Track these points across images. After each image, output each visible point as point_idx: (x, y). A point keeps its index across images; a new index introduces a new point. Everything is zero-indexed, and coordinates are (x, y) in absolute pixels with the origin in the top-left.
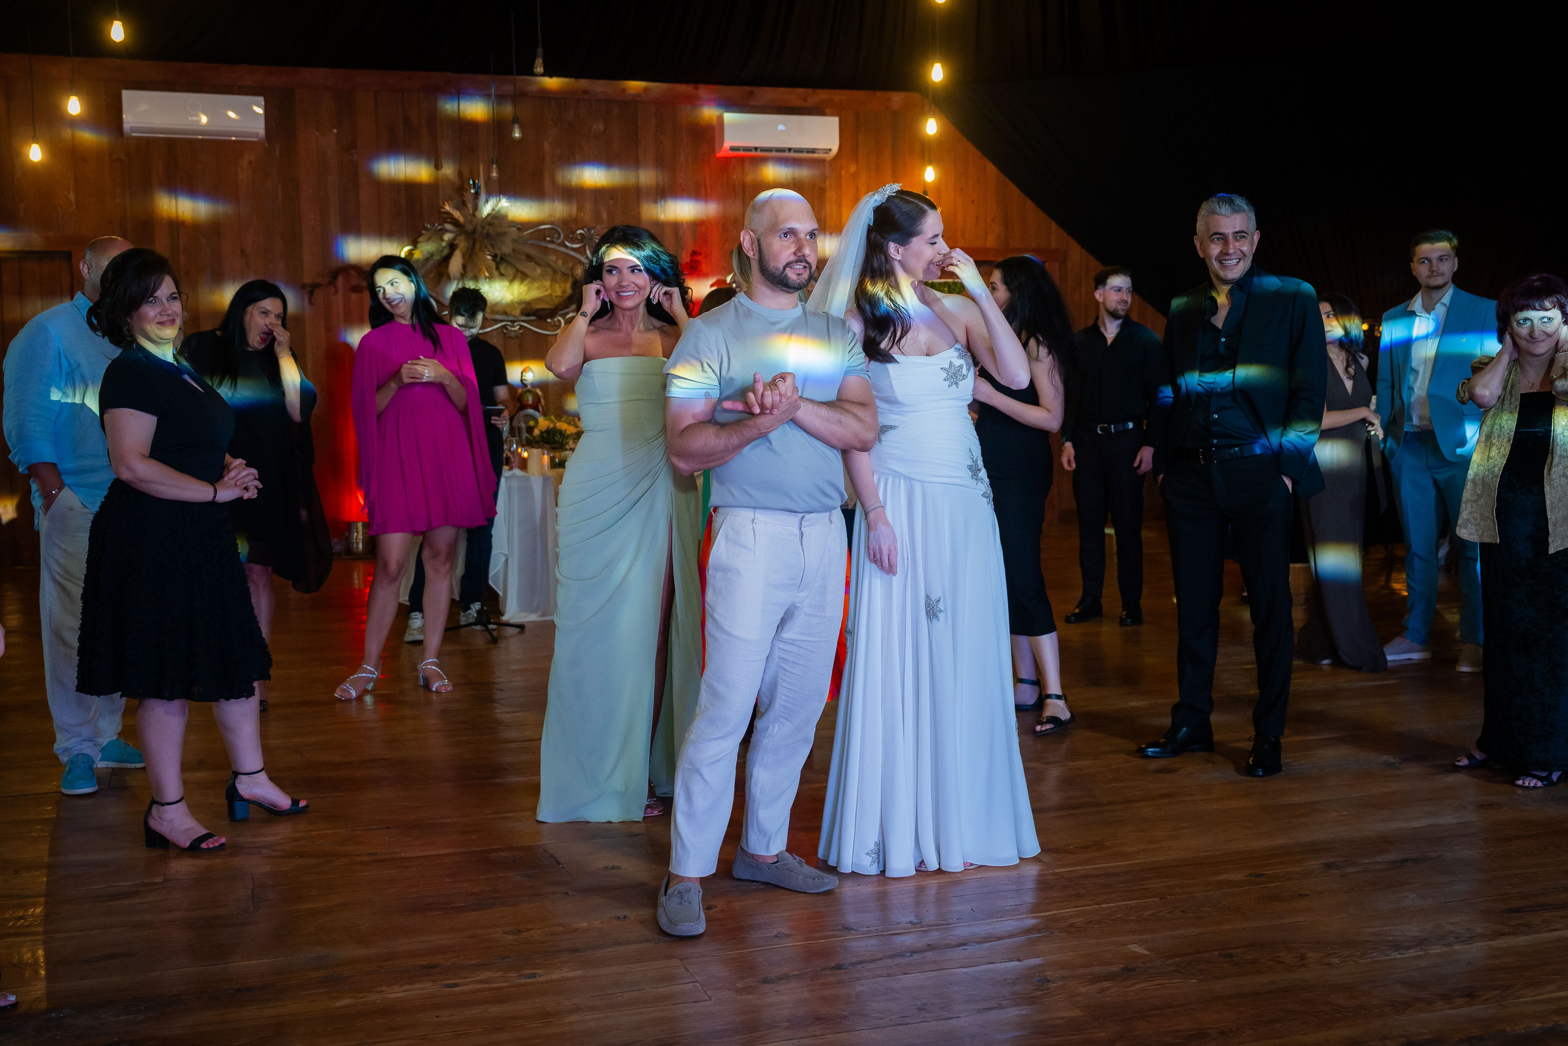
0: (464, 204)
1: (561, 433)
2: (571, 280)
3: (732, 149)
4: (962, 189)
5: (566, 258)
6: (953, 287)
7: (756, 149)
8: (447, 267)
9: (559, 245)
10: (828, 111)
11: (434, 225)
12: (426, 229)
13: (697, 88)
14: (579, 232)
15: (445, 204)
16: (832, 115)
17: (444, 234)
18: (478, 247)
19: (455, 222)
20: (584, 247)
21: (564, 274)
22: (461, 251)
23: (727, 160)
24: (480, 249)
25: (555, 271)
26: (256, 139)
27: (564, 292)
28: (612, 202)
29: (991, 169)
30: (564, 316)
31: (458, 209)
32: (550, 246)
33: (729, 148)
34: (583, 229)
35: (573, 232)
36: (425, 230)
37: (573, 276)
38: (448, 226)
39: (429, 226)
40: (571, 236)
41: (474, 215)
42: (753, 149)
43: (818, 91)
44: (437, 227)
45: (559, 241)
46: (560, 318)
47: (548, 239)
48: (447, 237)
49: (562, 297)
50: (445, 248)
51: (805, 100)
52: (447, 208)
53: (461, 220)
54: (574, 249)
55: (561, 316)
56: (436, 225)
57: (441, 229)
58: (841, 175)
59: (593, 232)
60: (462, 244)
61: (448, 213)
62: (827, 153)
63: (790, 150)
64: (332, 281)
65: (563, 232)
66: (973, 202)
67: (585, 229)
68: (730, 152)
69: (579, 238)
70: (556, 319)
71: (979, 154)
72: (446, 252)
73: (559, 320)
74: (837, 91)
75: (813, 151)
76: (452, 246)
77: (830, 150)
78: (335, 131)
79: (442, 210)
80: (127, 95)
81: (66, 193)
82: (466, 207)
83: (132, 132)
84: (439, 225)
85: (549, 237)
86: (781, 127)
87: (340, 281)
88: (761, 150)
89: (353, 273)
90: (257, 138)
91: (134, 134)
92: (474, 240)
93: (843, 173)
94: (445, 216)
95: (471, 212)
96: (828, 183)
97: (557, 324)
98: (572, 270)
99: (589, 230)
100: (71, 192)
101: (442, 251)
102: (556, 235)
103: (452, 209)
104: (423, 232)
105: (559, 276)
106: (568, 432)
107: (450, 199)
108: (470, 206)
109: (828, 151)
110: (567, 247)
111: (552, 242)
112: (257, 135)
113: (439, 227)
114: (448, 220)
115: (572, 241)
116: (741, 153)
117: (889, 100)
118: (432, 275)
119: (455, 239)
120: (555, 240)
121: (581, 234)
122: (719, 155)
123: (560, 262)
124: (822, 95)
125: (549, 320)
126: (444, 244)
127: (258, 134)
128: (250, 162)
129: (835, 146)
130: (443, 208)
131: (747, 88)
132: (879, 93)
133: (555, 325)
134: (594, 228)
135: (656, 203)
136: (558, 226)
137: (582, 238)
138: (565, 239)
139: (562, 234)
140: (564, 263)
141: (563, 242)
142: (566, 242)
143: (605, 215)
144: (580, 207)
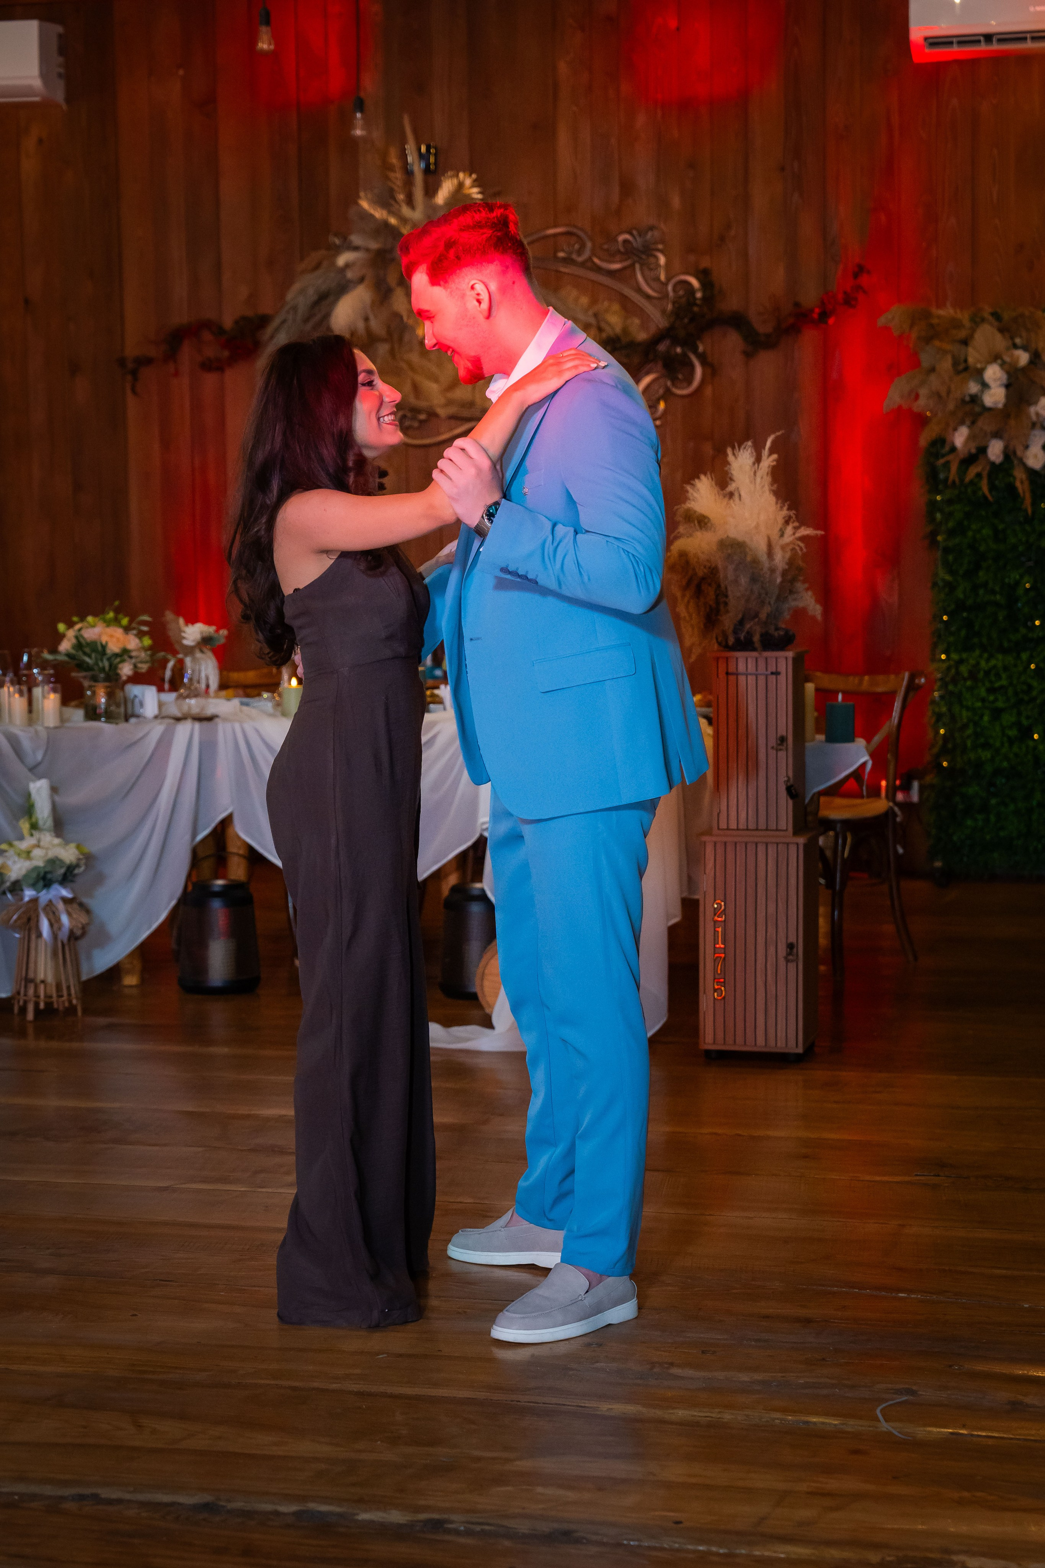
3: (930, 42)
9: (583, 265)
14: (621, 238)
15: (362, 200)
17: (338, 255)
19: (380, 231)
20: (631, 268)
31: (387, 208)
32: (564, 269)
33: (924, 42)
34: (630, 231)
35: (612, 239)
39: (337, 241)
40: (606, 247)
42: (982, 39)
45: (580, 259)
47: (561, 255)
48: (342, 260)
52: (364, 203)
54: (611, 273)
57: (348, 246)
59: (649, 236)
61: (364, 212)
64: (172, 355)
65: (591, 239)
67: (635, 232)
68: (926, 50)
69: (622, 249)
78: (181, 73)
79: (357, 210)
85: (563, 251)
87: (187, 353)
88: (1000, 41)
89: (207, 336)
99: (642, 233)
102: (576, 247)
103: (371, 206)
110: (598, 269)
111: (568, 261)
112: (29, 91)
114: (365, 227)
115: (611, 256)
116: (953, 50)
120: (574, 256)
121: (626, 241)
123: (584, 300)
127: (30, 87)
130: (357, 205)
134: (651, 228)
135: (783, 169)
136: (582, 229)
137: (629, 251)
138: (594, 253)
139: (589, 245)
140: (594, 301)
141: (590, 259)
142: (596, 260)
143: (676, 202)
144: (627, 188)
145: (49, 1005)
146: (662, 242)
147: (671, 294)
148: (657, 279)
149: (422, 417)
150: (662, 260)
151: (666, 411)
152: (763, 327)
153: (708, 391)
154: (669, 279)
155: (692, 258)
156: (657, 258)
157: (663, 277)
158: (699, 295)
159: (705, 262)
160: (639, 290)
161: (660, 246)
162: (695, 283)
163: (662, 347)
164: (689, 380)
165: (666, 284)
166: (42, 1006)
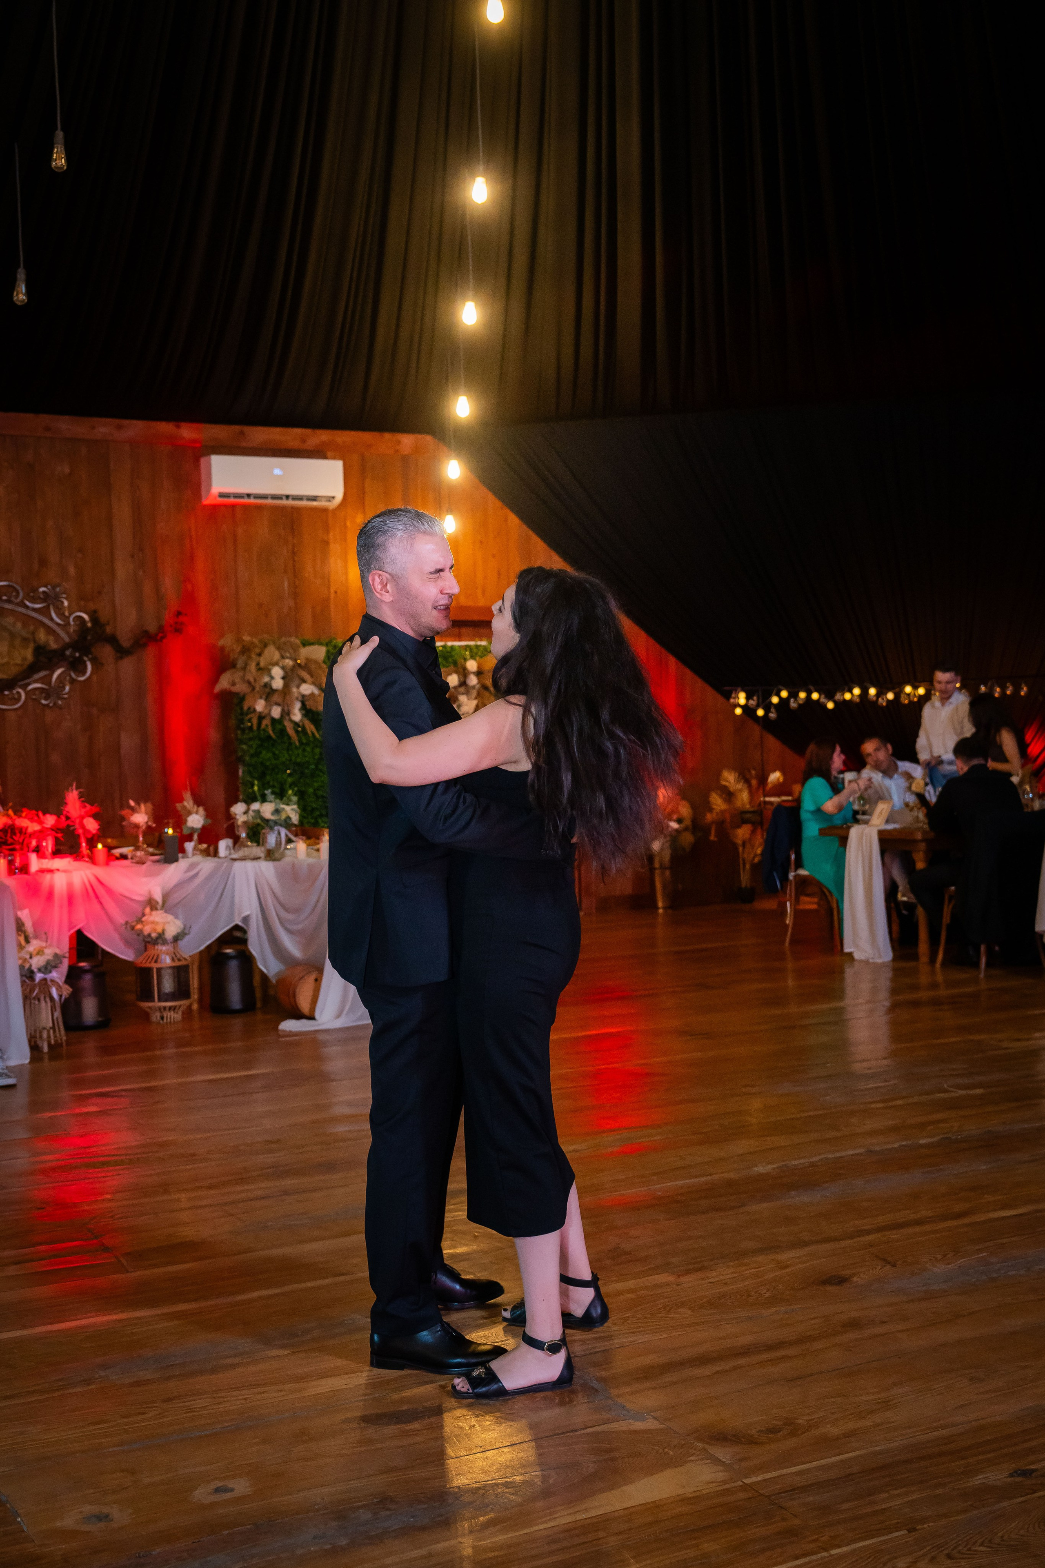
1: (22, 831)
2: (32, 646)
3: (222, 495)
4: (481, 542)
5: (27, 620)
6: (475, 650)
7: (249, 495)
9: (18, 604)
10: (329, 454)
13: (178, 427)
14: (42, 589)
16: (334, 458)
20: (47, 607)
21: (25, 639)
23: (215, 507)
25: (13, 636)
27: (24, 659)
28: (80, 555)
29: (513, 520)
30: (24, 687)
32: (8, 606)
33: (217, 494)
34: (46, 586)
35: (35, 590)
37: (35, 641)
40: (32, 594)
42: (246, 496)
43: (318, 432)
45: (18, 600)
46: (20, 690)
47: (4, 598)
49: (22, 665)
51: (304, 441)
54: (34, 610)
55: (21, 687)
58: (345, 526)
59: (58, 589)
62: (330, 501)
63: (287, 497)
65: (23, 589)
66: (494, 556)
67: (49, 587)
68: (219, 499)
69: (42, 596)
70: (15, 692)
71: (498, 503)
73: (18, 693)
74: (339, 432)
75: (314, 498)
77: (333, 498)
85: (5, 595)
86: (277, 472)
88: (254, 498)
93: (348, 523)
96: (331, 535)
97: (16, 696)
98: (33, 633)
99: (54, 588)
102: (14, 594)
105: (17, 642)
106: (30, 830)
109: (331, 499)
110: (27, 607)
111: (9, 601)
115: (33, 600)
116: (232, 500)
117: (399, 442)
120: (13, 599)
121: (44, 592)
122: (206, 501)
123: (19, 625)
124: (323, 436)
125: (6, 693)
129: (339, 495)
131: (237, 428)
132: (387, 436)
133: (15, 699)
134: (59, 585)
135: (133, 556)
136: (16, 583)
137: (46, 597)
138: (24, 598)
139: (21, 594)
140: (25, 625)
141: (22, 601)
142: (28, 603)
143: (72, 571)
144: (43, 562)
145: (56, 1041)
146: (65, 593)
147: (72, 623)
148: (63, 614)
150: (66, 603)
151: (70, 690)
152: (125, 643)
153: (95, 678)
154: (70, 614)
155: (82, 603)
156: (63, 603)
157: (67, 614)
158: (89, 625)
159: (91, 606)
160: (52, 619)
161: (64, 596)
162: (85, 616)
163: (68, 653)
164: (84, 672)
165: (69, 617)
166: (53, 1042)
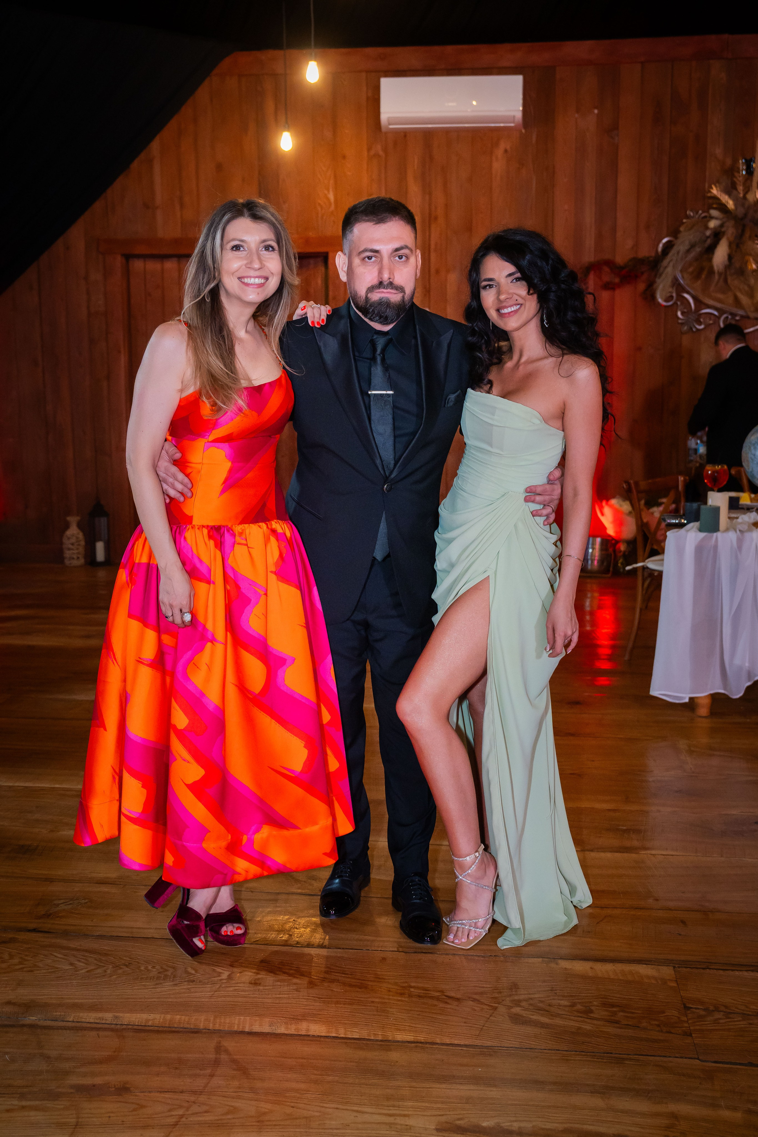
0: (733, 186)
8: (710, 260)
11: (697, 213)
12: (688, 217)
15: (712, 188)
17: (709, 221)
18: (747, 234)
19: (723, 208)
22: (728, 239)
24: (750, 237)
26: (512, 125)
31: (729, 193)
36: (685, 218)
38: (714, 213)
39: (692, 214)
41: (745, 197)
44: (701, 214)
48: (712, 224)
50: (708, 237)
52: (715, 191)
53: (731, 204)
56: (700, 212)
57: (705, 217)
60: (730, 231)
61: (715, 198)
72: (709, 241)
76: (717, 235)
78: (596, 111)
79: (709, 195)
80: (386, 83)
81: (326, 192)
82: (736, 189)
83: (390, 124)
84: (703, 212)
89: (606, 269)
90: (513, 122)
91: (391, 127)
92: (744, 226)
94: (711, 201)
95: (741, 195)
100: (331, 190)
101: (705, 241)
103: (719, 192)
104: (684, 221)
107: (717, 182)
108: (740, 188)
112: (514, 119)
113: (703, 215)
114: (715, 206)
118: (691, 269)
119: (722, 226)
126: (708, 233)
127: (514, 117)
128: (506, 151)
130: (710, 192)
149: (738, 318)
